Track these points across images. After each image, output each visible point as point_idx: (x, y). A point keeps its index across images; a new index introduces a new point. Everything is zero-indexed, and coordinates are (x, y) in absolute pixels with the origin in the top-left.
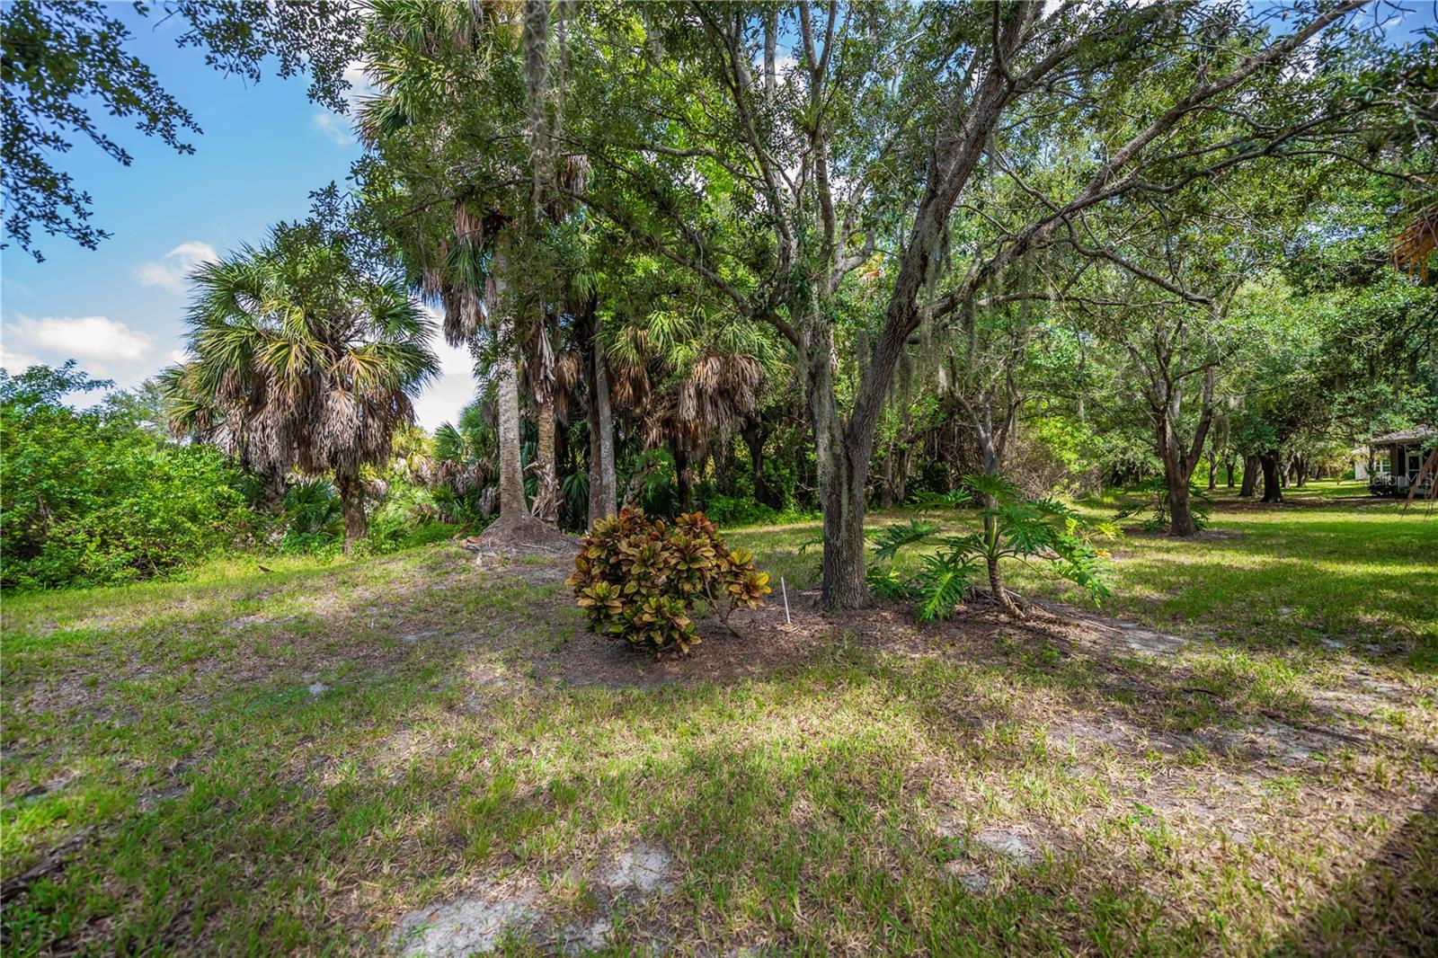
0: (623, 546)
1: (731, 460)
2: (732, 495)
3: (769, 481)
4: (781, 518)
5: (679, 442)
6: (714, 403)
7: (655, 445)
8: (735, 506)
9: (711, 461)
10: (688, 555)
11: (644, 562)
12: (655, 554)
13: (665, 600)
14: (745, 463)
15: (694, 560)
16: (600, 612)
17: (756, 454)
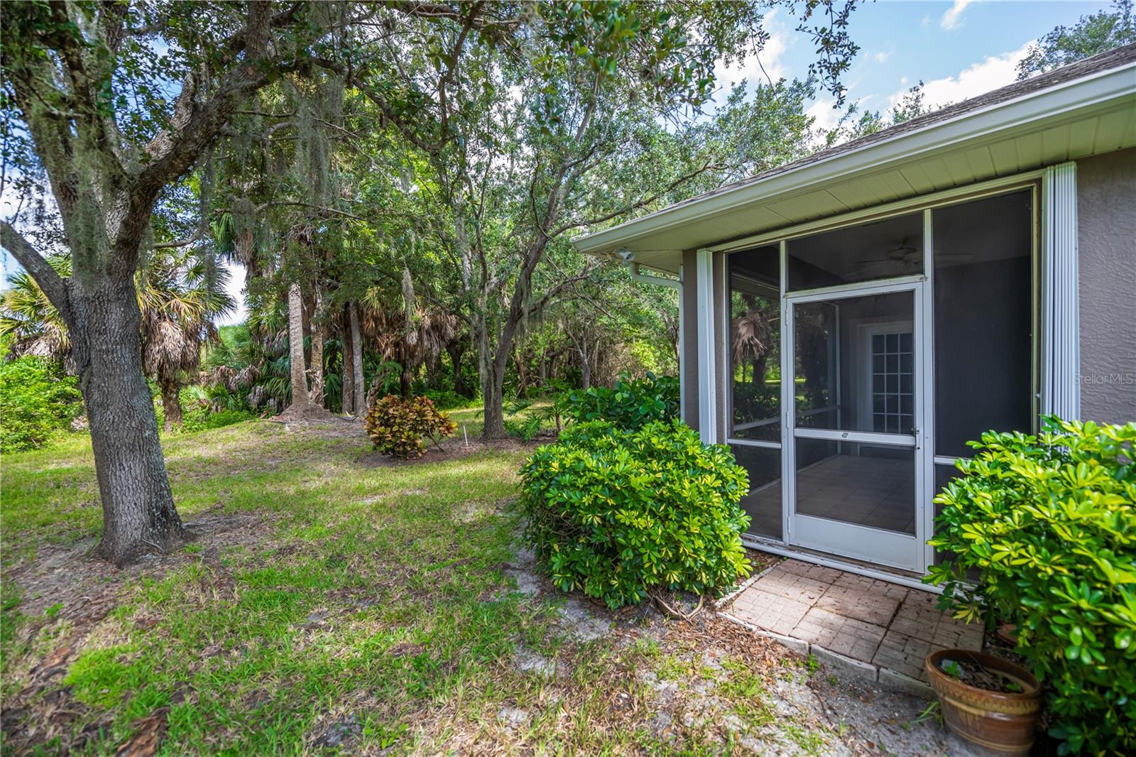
0: (391, 411)
1: (439, 365)
2: (439, 390)
3: (465, 380)
4: (472, 404)
5: (404, 356)
6: (428, 333)
7: (389, 358)
8: (442, 397)
9: (424, 367)
10: (421, 414)
11: (401, 417)
12: (407, 414)
13: (411, 433)
14: (449, 368)
15: (424, 416)
16: (380, 440)
17: (456, 361)
